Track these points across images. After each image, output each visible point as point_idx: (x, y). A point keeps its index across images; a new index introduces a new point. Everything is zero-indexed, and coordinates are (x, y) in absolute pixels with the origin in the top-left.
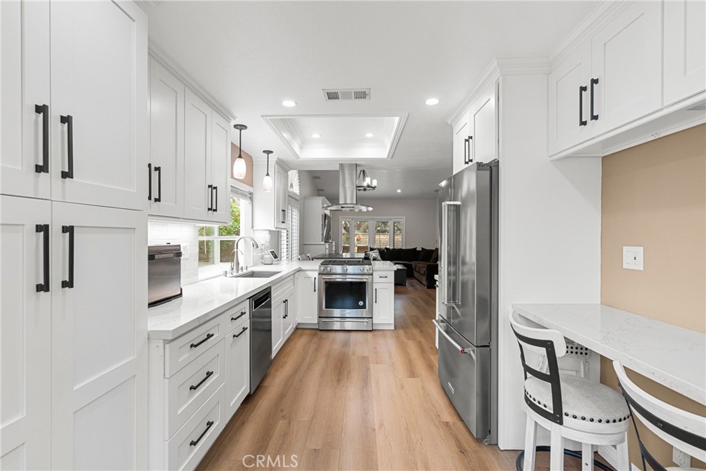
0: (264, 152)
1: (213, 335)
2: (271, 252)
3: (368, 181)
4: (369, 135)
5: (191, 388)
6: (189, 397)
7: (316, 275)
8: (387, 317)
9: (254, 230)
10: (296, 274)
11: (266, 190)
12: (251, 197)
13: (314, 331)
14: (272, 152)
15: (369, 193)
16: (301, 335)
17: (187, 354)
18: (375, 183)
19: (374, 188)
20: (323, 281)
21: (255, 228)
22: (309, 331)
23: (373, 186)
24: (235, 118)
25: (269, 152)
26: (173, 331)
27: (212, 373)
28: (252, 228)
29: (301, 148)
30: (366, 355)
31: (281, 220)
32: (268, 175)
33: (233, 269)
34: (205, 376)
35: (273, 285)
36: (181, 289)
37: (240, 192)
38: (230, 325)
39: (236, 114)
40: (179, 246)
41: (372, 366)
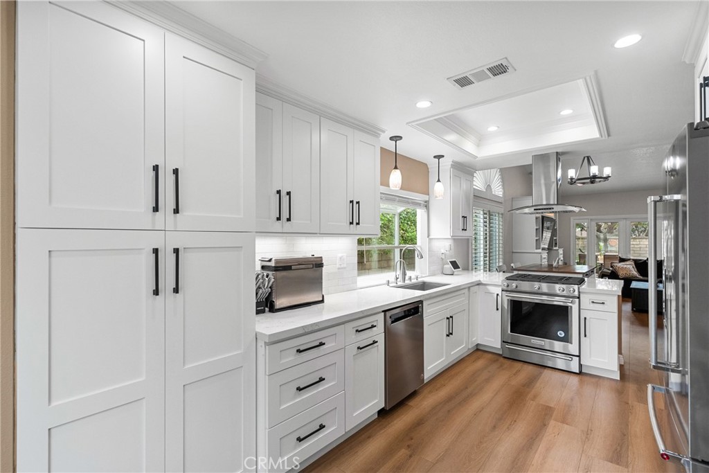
0: (435, 157)
1: (324, 344)
2: (451, 262)
3: (594, 170)
4: (566, 112)
5: (297, 389)
6: (294, 398)
7: (499, 290)
8: (606, 361)
9: (430, 239)
10: (472, 288)
11: (436, 197)
12: (426, 205)
13: (495, 356)
14: (443, 156)
15: (599, 185)
16: (478, 358)
17: (291, 358)
18: (607, 171)
19: (607, 178)
20: (506, 299)
21: (430, 237)
22: (490, 355)
23: (605, 176)
24: (384, 132)
25: (439, 157)
26: (269, 335)
27: (324, 379)
28: (428, 237)
29: (478, 146)
30: (552, 406)
31: (461, 227)
32: (439, 181)
33: (397, 278)
34: (318, 380)
35: (427, 299)
36: (323, 296)
37: (410, 201)
38: (353, 337)
39: (383, 127)
40: (321, 257)
41: (552, 423)
